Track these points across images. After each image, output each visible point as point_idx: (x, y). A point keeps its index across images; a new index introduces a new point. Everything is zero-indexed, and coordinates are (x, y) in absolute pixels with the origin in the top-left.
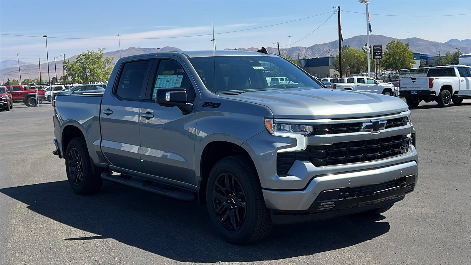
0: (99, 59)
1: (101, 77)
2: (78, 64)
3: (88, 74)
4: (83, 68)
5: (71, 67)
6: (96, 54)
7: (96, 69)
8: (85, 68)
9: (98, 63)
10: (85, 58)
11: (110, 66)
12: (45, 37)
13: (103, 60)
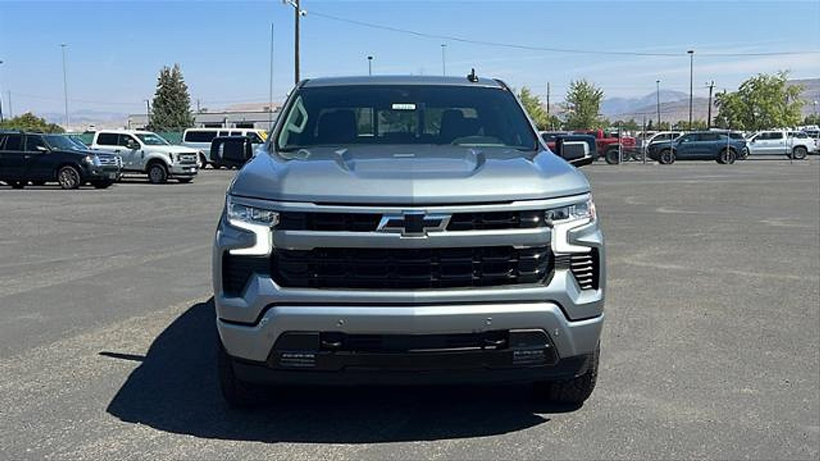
0: (776, 88)
1: (778, 120)
2: (742, 97)
3: (756, 114)
4: (749, 104)
5: (728, 102)
6: (774, 79)
7: (769, 106)
8: (750, 104)
9: (775, 96)
10: (752, 88)
11: (796, 101)
12: (690, 54)
13: (784, 89)
